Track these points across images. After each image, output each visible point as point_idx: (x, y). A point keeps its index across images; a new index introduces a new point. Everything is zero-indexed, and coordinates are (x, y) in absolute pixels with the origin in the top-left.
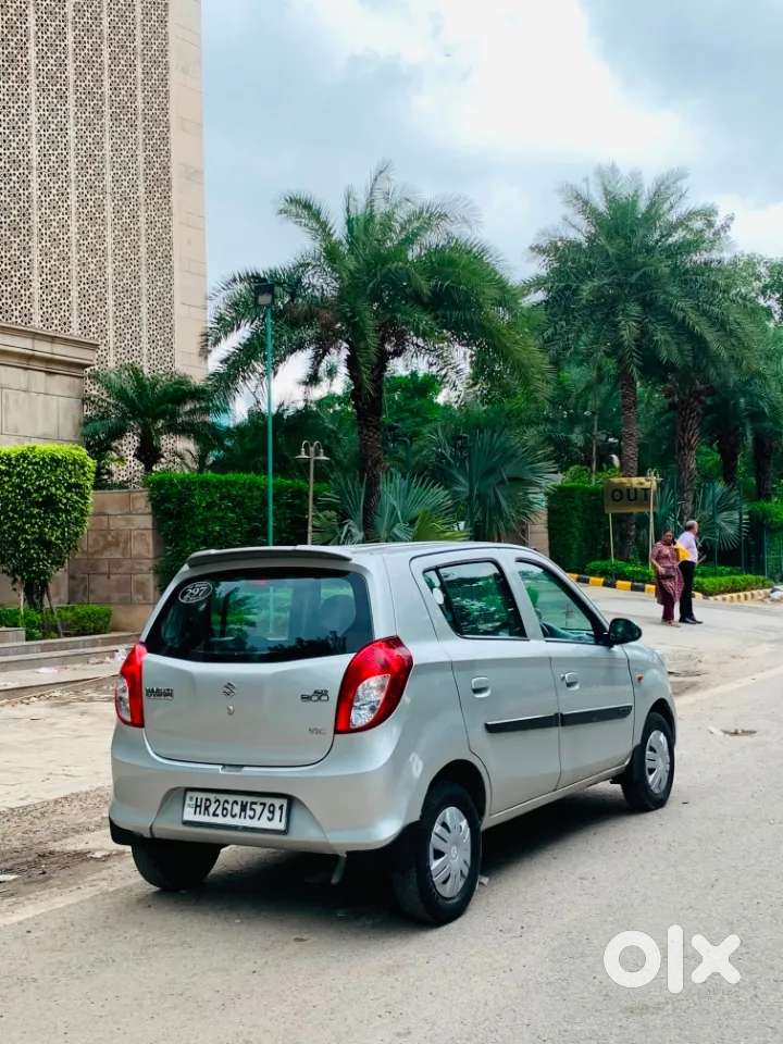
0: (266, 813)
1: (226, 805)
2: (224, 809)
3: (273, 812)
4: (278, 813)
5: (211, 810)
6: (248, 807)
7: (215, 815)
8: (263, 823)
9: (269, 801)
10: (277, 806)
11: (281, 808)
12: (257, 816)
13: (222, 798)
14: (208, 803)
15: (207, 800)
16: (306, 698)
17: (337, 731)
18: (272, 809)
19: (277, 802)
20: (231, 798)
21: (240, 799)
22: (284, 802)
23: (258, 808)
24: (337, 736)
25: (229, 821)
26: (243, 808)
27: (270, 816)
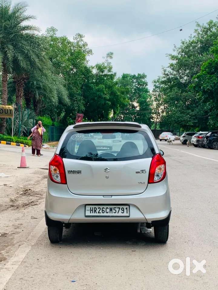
0: (121, 211)
1: (103, 209)
2: (102, 210)
3: (123, 210)
4: (125, 210)
5: (97, 211)
6: (113, 209)
7: (99, 213)
8: (120, 214)
9: (121, 207)
10: (125, 209)
11: (127, 209)
12: (117, 212)
13: (101, 207)
14: (95, 209)
15: (95, 208)
16: (137, 173)
17: (149, 183)
18: (123, 209)
19: (125, 207)
20: (105, 207)
21: (109, 207)
22: (128, 207)
23: (117, 210)
24: (149, 184)
25: (105, 214)
26: (111, 210)
27: (123, 212)
